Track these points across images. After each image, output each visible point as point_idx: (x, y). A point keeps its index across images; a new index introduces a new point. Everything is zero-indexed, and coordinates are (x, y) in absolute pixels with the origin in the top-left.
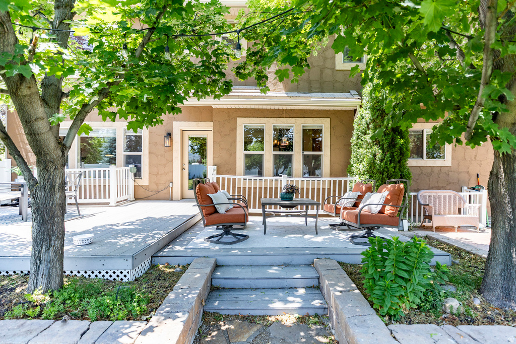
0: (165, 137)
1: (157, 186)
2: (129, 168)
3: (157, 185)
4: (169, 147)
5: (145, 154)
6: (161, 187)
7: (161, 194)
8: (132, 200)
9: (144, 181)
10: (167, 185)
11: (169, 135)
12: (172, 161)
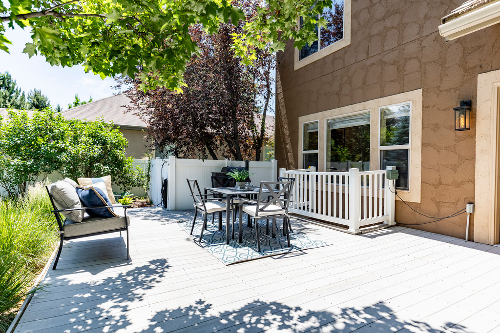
0: (456, 109)
1: (439, 207)
2: (385, 172)
3: (438, 204)
4: (465, 129)
5: (414, 147)
6: (445, 210)
7: (445, 224)
8: (390, 224)
9: (414, 194)
10: (460, 207)
11: (468, 106)
12: (473, 158)
